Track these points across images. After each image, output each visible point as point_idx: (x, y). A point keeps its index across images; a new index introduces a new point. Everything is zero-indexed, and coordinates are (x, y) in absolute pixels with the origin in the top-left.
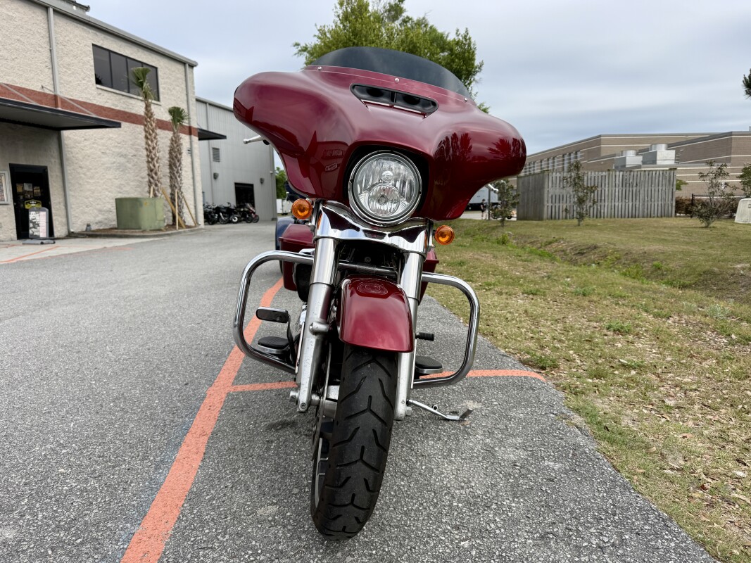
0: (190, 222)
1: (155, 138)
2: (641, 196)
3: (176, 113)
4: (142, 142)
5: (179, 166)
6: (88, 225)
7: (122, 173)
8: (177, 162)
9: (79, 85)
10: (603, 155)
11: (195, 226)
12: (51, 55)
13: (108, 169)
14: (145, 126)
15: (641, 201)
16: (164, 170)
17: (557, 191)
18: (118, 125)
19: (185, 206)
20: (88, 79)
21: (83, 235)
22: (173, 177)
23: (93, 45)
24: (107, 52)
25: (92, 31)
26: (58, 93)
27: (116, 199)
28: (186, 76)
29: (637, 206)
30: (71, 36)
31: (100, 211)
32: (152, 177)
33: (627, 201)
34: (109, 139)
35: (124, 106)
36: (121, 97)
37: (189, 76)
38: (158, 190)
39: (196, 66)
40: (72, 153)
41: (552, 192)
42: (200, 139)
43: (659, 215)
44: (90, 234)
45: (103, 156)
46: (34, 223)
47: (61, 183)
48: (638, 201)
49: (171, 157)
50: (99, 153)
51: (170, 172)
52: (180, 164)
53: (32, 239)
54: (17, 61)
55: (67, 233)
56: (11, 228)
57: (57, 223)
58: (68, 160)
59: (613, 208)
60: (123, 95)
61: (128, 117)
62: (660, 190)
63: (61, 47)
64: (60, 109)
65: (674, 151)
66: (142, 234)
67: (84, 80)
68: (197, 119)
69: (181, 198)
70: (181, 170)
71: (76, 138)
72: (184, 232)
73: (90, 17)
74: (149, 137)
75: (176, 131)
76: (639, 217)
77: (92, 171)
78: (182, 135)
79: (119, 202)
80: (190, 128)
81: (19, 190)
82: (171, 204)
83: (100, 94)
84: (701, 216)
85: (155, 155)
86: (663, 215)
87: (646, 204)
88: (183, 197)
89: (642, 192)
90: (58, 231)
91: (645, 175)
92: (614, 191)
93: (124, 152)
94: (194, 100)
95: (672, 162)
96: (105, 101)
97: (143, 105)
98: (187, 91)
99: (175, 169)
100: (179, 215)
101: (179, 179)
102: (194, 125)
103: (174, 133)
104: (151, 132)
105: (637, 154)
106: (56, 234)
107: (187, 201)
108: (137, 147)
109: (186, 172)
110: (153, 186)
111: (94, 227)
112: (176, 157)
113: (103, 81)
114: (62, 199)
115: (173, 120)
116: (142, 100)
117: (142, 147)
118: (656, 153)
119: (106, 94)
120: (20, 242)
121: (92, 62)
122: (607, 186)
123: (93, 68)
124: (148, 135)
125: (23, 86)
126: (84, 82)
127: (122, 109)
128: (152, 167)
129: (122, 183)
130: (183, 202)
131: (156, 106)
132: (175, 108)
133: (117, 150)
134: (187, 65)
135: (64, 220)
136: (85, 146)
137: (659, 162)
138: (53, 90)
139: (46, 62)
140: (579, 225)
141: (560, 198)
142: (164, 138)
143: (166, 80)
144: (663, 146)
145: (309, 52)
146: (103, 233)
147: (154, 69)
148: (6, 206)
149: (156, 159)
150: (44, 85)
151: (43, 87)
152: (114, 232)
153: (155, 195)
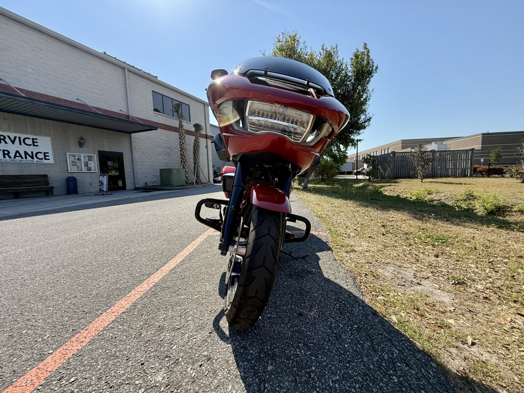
0: (204, 181)
1: (184, 138)
3: (197, 126)
4: (179, 140)
6: (146, 183)
8: (197, 151)
9: (143, 110)
11: (207, 183)
12: (126, 94)
13: (160, 154)
14: (179, 132)
16: (189, 155)
19: (201, 173)
20: (148, 108)
21: (143, 188)
22: (195, 159)
23: (152, 91)
24: (161, 96)
25: (152, 84)
26: (130, 114)
27: (160, 170)
28: (205, 110)
30: (139, 85)
32: (183, 159)
34: (161, 139)
35: (170, 122)
36: (168, 118)
38: (186, 165)
40: (138, 145)
44: (146, 188)
45: (157, 148)
46: (101, 183)
47: (131, 162)
49: (194, 149)
50: (155, 146)
51: (194, 156)
52: (199, 152)
55: (134, 188)
57: (128, 182)
58: (135, 149)
63: (133, 90)
64: (131, 120)
66: (171, 188)
69: (199, 169)
70: (199, 155)
71: (141, 138)
72: (199, 186)
75: (197, 136)
78: (201, 139)
79: (162, 171)
80: (206, 135)
82: (194, 172)
83: (156, 116)
85: (184, 147)
88: (201, 169)
90: (129, 187)
93: (170, 146)
94: (209, 123)
96: (159, 120)
97: (178, 122)
98: (205, 118)
99: (196, 154)
100: (197, 177)
101: (198, 160)
102: (210, 134)
104: (182, 135)
106: (127, 188)
107: (203, 171)
109: (203, 156)
110: (183, 163)
111: (150, 184)
112: (197, 148)
113: (158, 110)
114: (131, 170)
115: (196, 130)
116: (178, 120)
117: (178, 142)
119: (160, 116)
121: (152, 100)
123: (152, 103)
124: (181, 137)
126: (146, 109)
127: (169, 125)
128: (183, 153)
129: (168, 161)
130: (200, 171)
131: (187, 123)
132: (198, 124)
133: (165, 145)
134: (205, 105)
138: (127, 112)
143: (194, 112)
147: (188, 106)
148: (95, 173)
149: (185, 149)
151: (121, 110)
153: (184, 168)
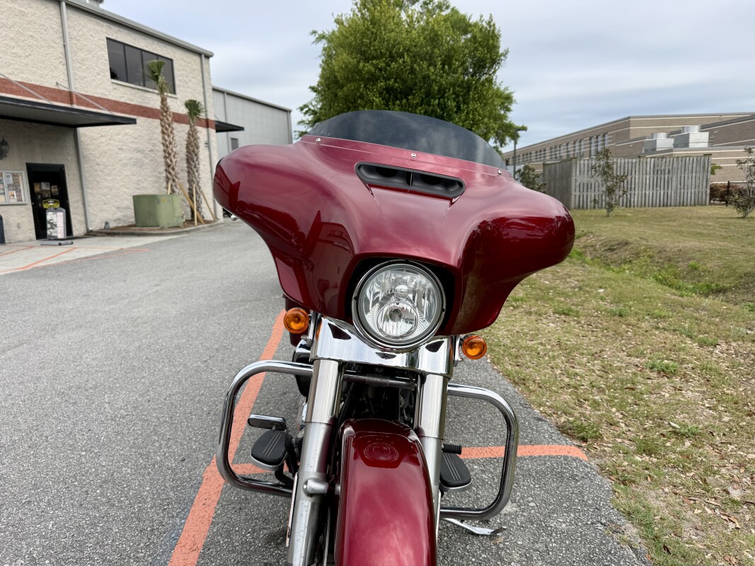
0: (208, 217)
1: (171, 132)
2: (674, 184)
3: (193, 106)
4: (159, 137)
5: (197, 160)
6: (107, 223)
7: (139, 169)
8: (194, 155)
9: (94, 80)
10: (632, 137)
11: (214, 221)
12: (65, 51)
13: (125, 165)
14: (162, 120)
15: (674, 189)
16: (180, 165)
17: (586, 179)
18: (133, 122)
19: (203, 200)
20: (102, 74)
21: (102, 233)
22: (191, 172)
23: (108, 39)
24: (122, 46)
25: (105, 24)
26: (73, 90)
27: (134, 197)
28: (202, 67)
29: (669, 194)
30: (84, 30)
31: (118, 208)
32: (170, 173)
33: (658, 189)
34: (126, 134)
35: (140, 100)
36: (136, 91)
37: (205, 66)
38: (176, 186)
39: (211, 56)
40: (88, 150)
41: (579, 180)
42: (217, 131)
43: (693, 203)
44: (108, 232)
45: (120, 152)
46: (52, 224)
47: (78, 182)
48: (670, 188)
49: (189, 152)
50: (116, 149)
51: (188, 167)
52: (198, 158)
53: (50, 240)
54: (31, 58)
55: (86, 232)
56: (29, 228)
57: (76, 221)
58: (84, 157)
59: (643, 196)
60: (139, 89)
61: (144, 112)
62: (694, 177)
63: (75, 42)
64: (75, 106)
65: (707, 134)
66: (160, 232)
67: (99, 75)
68: (214, 110)
69: (199, 192)
70: (198, 164)
71: (91, 134)
72: (203, 228)
73: (103, 10)
74: (166, 132)
75: (192, 124)
76: (671, 206)
77: (109, 168)
78: (199, 128)
79: (137, 199)
80: (207, 121)
81: (37, 189)
82: (189, 199)
83: (116, 89)
84: (738, 206)
85: (172, 150)
86: (696, 203)
87: (678, 192)
88: (202, 192)
89: (674, 179)
90: (77, 230)
91: (678, 161)
92: (644, 179)
93: (141, 147)
94: (211, 91)
95: (706, 145)
96: (120, 95)
97: (159, 98)
98: (203, 83)
99: (192, 163)
100: (198, 210)
101: (197, 174)
102: (212, 117)
103: (191, 127)
104: (167, 126)
105: (668, 137)
106: (75, 233)
107: (206, 196)
108: (154, 141)
109: (204, 165)
110: (171, 181)
111: (112, 225)
112: (193, 151)
113: (118, 75)
114: (79, 198)
115: (190, 113)
116: (158, 94)
117: (159, 141)
118: (688, 135)
119: (122, 89)
120: (39, 242)
121: (107, 57)
122: (637, 173)
123: (108, 62)
124: (164, 129)
125: (38, 84)
126: (99, 77)
127: (138, 104)
128: (170, 163)
129: (140, 178)
130: (202, 197)
131: (172, 99)
132: (191, 101)
133: (134, 146)
134: (203, 56)
135: (83, 218)
136: (102, 143)
137: (691, 145)
138: (67, 86)
139: (60, 58)
140: (608, 216)
141: (588, 187)
142: (181, 131)
143: (182, 72)
144: (697, 128)
145: (326, 39)
146: (121, 232)
147: (170, 61)
148: (24, 206)
149: (173, 154)
150: (59, 82)
151: (57, 84)
152: (132, 230)
153: (173, 191)
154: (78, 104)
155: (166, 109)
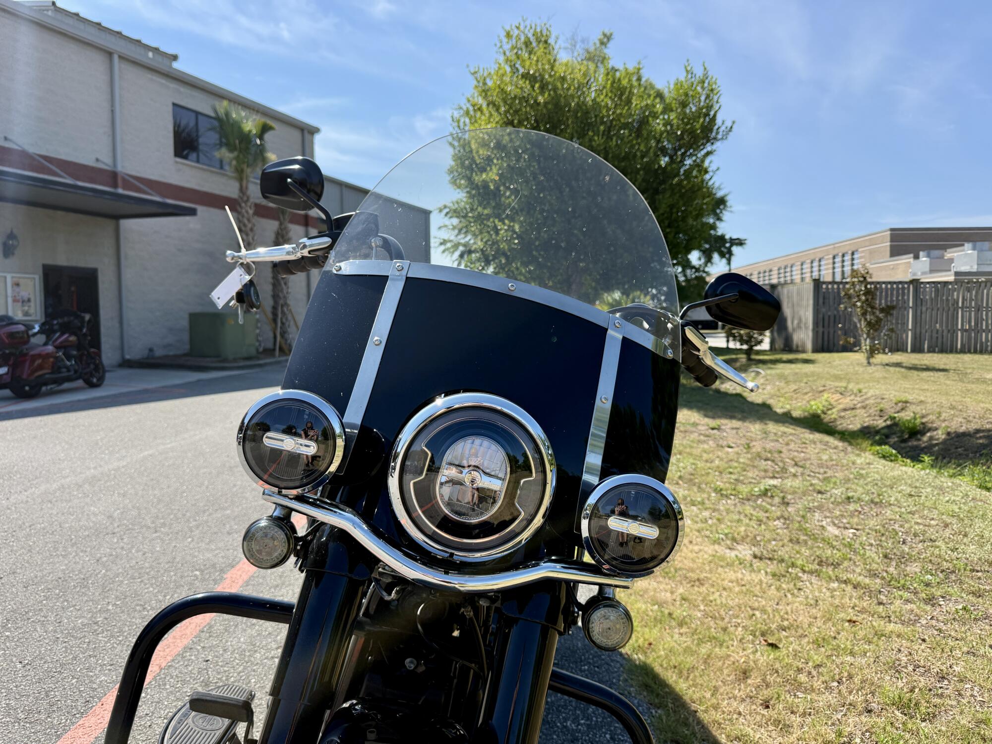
1: (251, 230)
6: (151, 350)
9: (150, 157)
12: (113, 118)
14: (240, 213)
18: (192, 212)
19: (292, 323)
20: (163, 150)
21: (142, 363)
22: (278, 285)
23: (174, 104)
24: (193, 115)
25: (173, 85)
26: (119, 169)
27: (190, 315)
28: (303, 145)
30: (142, 92)
31: (171, 330)
34: (190, 231)
35: (213, 186)
36: (209, 174)
37: (307, 146)
39: (317, 132)
40: (134, 250)
44: (152, 363)
45: (179, 254)
47: (116, 293)
50: (174, 250)
51: (274, 278)
54: (64, 124)
55: (120, 361)
57: (109, 346)
58: (128, 258)
60: (212, 172)
63: (127, 106)
64: (120, 191)
66: (221, 365)
67: (157, 150)
69: (287, 312)
71: (142, 229)
74: (243, 228)
75: (283, 221)
78: (292, 226)
79: (196, 318)
80: (306, 217)
82: (271, 321)
83: (179, 170)
88: (290, 311)
90: (110, 357)
96: (185, 178)
97: (236, 185)
100: (282, 336)
101: (285, 287)
103: (281, 224)
104: (247, 221)
106: (105, 360)
107: (296, 317)
111: (159, 353)
113: (185, 153)
114: (117, 314)
119: (188, 171)
121: (170, 127)
123: (171, 135)
124: (241, 225)
125: (69, 159)
126: (157, 153)
127: (211, 191)
130: (290, 317)
131: (256, 186)
133: (200, 246)
134: (306, 132)
135: (119, 342)
136: (154, 241)
138: (111, 164)
139: (105, 126)
142: (266, 230)
143: (275, 152)
150: (100, 158)
151: (97, 160)
152: (184, 360)
154: (124, 189)
155: (245, 198)
